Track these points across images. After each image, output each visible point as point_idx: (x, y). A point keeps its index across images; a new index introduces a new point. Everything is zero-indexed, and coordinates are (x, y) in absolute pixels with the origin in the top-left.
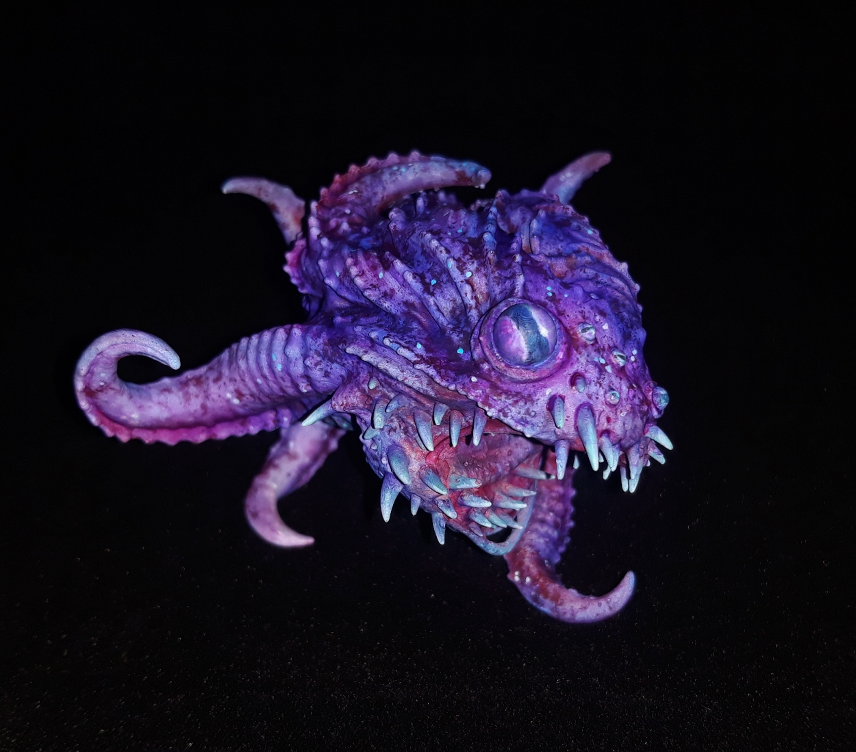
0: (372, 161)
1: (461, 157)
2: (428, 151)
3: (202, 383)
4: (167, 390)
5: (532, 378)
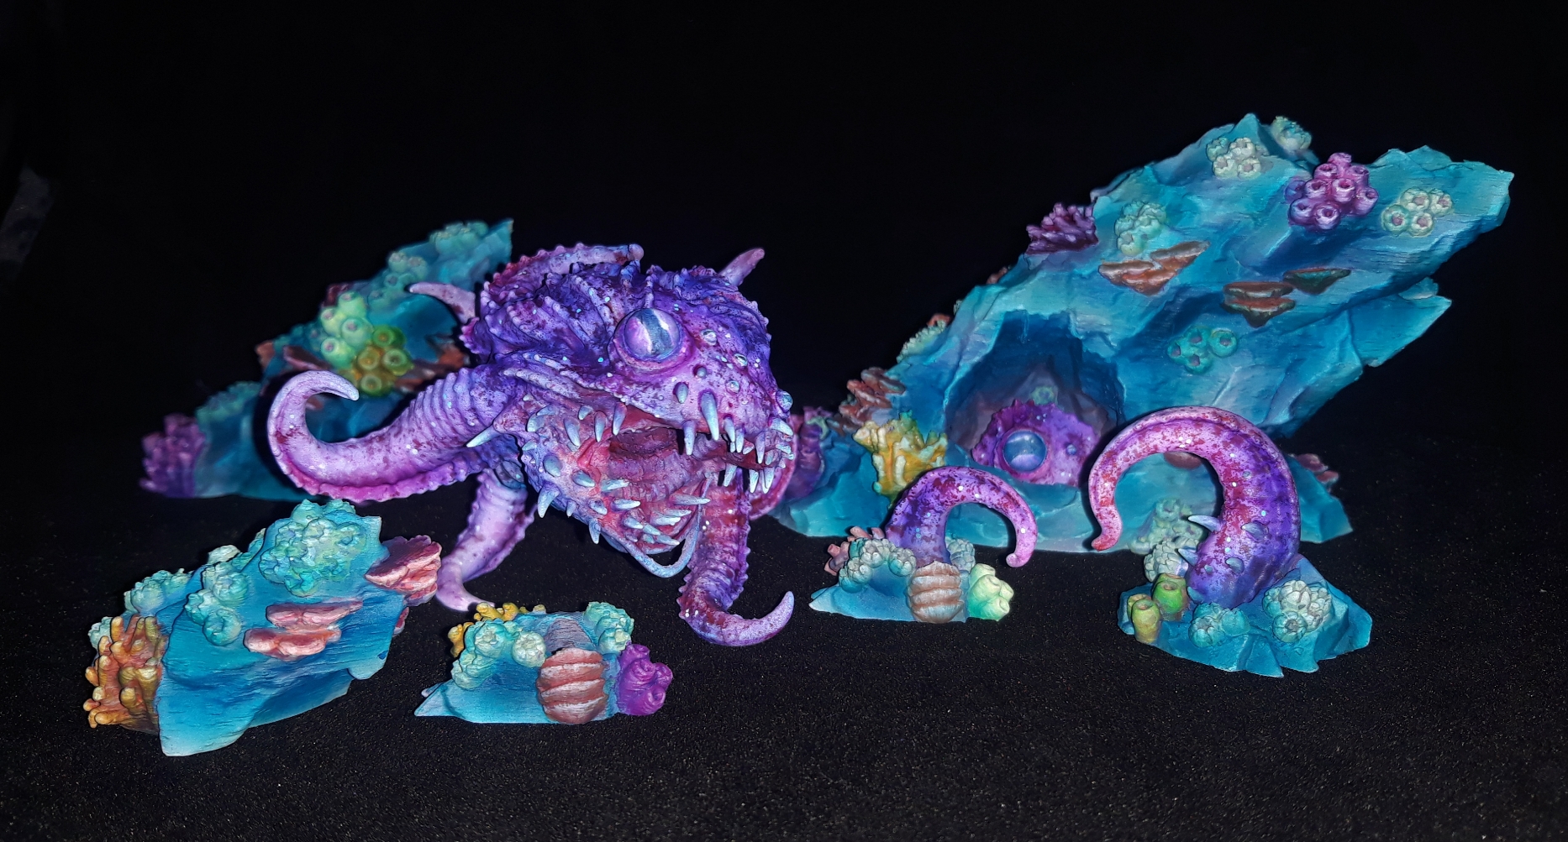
5: (657, 369)
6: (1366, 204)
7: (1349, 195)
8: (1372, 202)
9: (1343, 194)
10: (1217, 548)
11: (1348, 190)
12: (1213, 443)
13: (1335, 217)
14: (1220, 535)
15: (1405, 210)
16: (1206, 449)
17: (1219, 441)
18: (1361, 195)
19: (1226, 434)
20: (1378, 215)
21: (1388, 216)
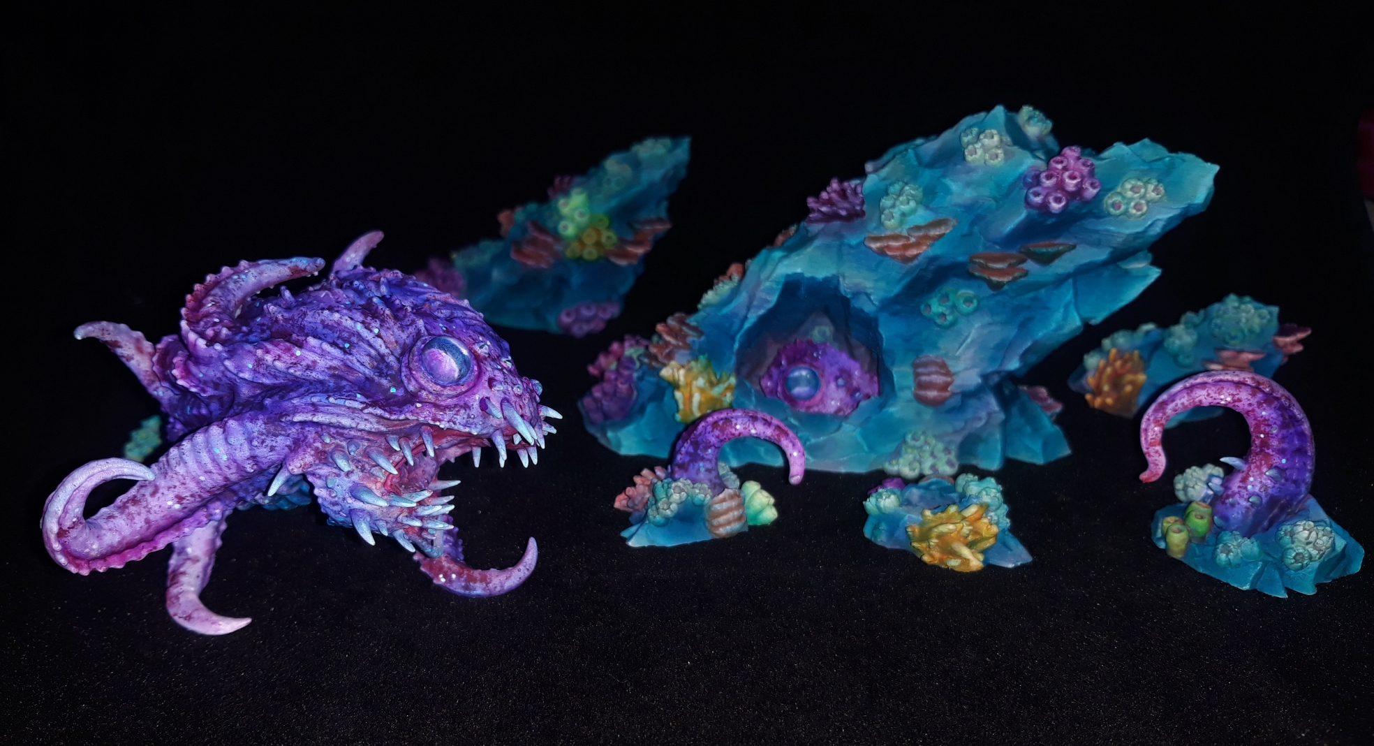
0: (210, 278)
1: (288, 256)
2: (253, 258)
3: (139, 501)
4: (110, 517)
5: (463, 390)
6: (1091, 192)
7: (1076, 185)
8: (1095, 191)
9: (1071, 184)
10: (1241, 485)
11: (1075, 182)
12: (1249, 402)
13: (1063, 204)
14: (1244, 474)
15: (1124, 197)
16: (1242, 407)
17: (1254, 401)
18: (1087, 185)
19: (1260, 395)
20: (1101, 201)
21: (1110, 201)
